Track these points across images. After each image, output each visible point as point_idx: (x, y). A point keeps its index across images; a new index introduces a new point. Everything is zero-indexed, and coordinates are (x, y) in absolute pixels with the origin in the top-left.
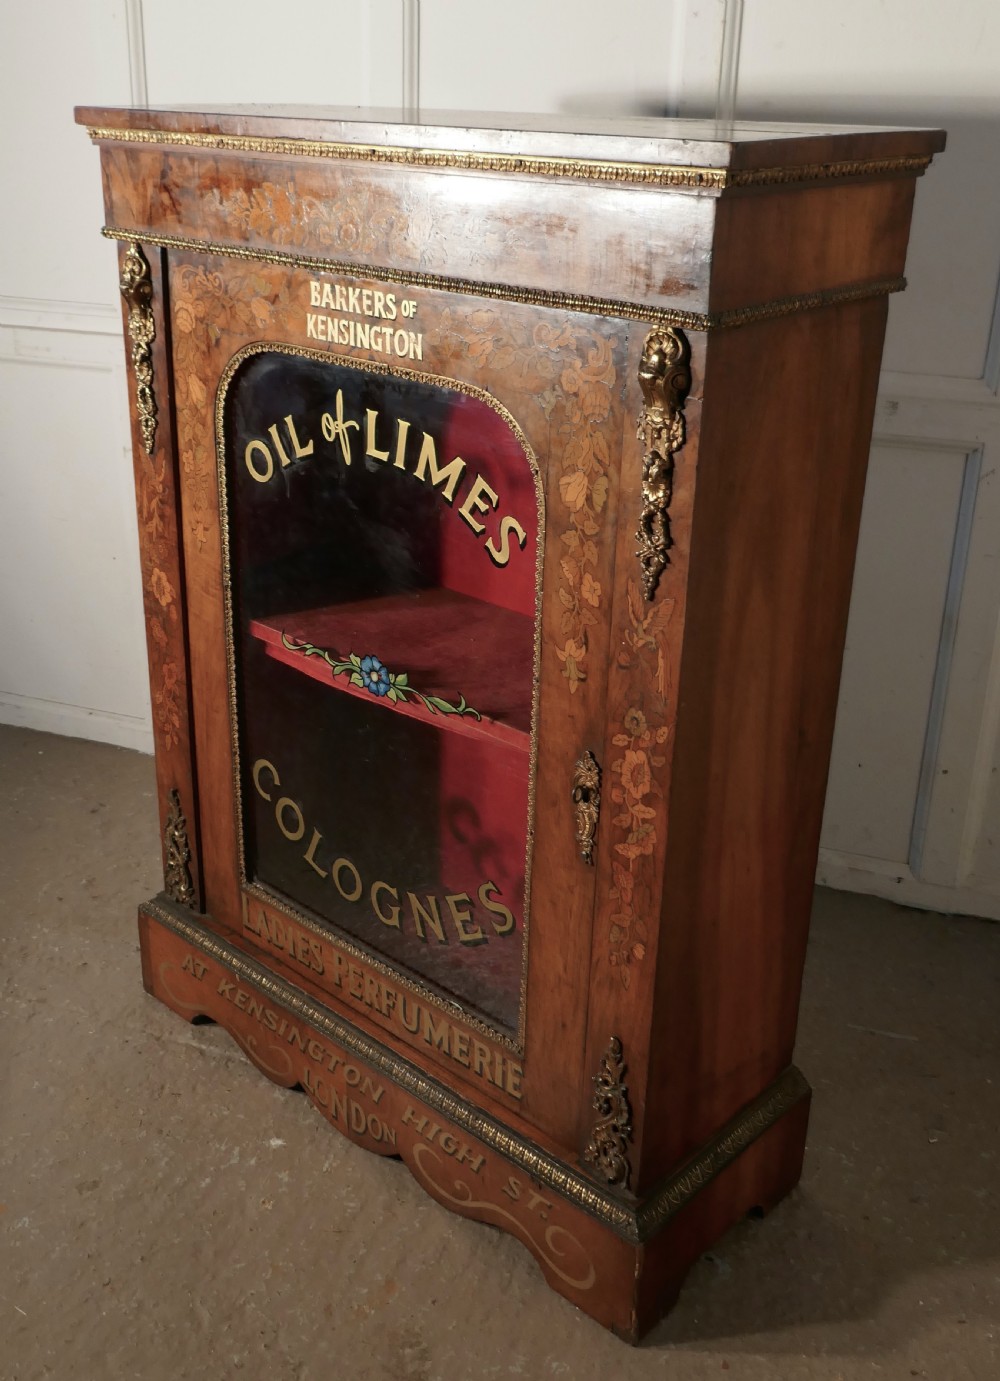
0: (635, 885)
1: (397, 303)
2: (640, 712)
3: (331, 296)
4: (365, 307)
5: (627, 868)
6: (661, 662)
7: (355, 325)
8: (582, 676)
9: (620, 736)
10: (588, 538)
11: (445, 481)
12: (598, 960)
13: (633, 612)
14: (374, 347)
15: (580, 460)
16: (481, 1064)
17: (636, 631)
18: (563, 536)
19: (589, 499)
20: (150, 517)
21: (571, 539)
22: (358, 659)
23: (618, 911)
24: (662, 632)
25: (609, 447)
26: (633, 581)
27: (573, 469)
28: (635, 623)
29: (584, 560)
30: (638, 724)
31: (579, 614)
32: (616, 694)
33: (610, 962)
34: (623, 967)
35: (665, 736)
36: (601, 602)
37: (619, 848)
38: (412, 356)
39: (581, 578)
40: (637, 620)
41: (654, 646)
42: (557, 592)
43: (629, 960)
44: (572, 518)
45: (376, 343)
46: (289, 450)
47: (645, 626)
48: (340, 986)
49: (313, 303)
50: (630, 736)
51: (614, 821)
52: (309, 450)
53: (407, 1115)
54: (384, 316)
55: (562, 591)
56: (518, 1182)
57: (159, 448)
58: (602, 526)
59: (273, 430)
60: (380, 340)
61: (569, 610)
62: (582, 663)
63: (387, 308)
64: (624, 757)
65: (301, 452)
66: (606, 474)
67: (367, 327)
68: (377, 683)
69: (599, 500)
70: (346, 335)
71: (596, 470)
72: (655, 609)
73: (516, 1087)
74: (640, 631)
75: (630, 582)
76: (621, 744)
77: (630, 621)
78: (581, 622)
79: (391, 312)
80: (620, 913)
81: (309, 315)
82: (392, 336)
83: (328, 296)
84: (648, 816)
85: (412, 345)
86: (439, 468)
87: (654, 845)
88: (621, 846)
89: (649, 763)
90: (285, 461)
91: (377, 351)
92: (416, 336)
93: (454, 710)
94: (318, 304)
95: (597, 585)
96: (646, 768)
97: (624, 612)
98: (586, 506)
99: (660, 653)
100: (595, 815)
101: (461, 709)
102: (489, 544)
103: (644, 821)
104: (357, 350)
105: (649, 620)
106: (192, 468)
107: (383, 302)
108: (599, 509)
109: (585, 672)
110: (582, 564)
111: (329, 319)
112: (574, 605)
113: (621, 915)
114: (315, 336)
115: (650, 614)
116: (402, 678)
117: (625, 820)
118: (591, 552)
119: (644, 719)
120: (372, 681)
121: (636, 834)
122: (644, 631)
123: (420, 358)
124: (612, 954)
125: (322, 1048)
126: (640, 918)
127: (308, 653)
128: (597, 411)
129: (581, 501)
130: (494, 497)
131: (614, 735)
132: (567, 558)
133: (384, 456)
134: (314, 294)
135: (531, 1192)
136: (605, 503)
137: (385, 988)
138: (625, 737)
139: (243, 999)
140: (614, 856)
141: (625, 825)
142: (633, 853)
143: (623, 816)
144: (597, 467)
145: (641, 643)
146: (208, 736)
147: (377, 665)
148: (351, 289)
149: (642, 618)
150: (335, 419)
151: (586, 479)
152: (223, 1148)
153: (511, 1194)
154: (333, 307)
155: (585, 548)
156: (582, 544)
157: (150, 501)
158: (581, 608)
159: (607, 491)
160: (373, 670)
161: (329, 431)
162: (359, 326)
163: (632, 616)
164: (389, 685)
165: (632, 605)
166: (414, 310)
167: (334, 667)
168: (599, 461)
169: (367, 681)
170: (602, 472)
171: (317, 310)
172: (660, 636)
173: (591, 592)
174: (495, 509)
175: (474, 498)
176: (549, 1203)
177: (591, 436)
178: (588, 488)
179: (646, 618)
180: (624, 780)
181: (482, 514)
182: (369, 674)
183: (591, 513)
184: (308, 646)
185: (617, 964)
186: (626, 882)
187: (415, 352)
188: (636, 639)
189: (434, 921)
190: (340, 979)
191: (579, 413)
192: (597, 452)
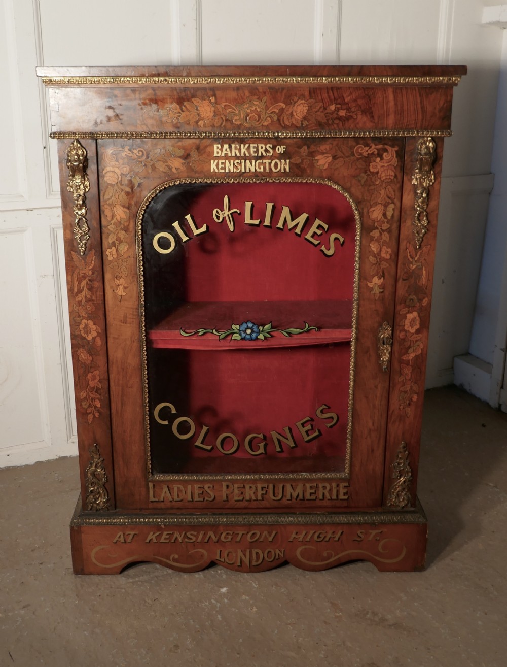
0: (412, 370)
1: (274, 148)
2: (414, 296)
3: (228, 150)
4: (252, 152)
5: (408, 365)
6: (424, 272)
7: (245, 162)
8: (382, 290)
9: (404, 309)
10: (384, 231)
11: (296, 226)
12: (393, 412)
13: (410, 255)
14: (258, 170)
15: (380, 199)
16: (324, 494)
17: (412, 263)
18: (371, 234)
19: (384, 215)
20: (80, 291)
21: (375, 234)
22: (238, 327)
23: (404, 384)
24: (425, 259)
25: (394, 191)
26: (410, 243)
27: (376, 204)
28: (411, 260)
29: (382, 241)
30: (413, 301)
31: (379, 264)
32: (401, 292)
33: (399, 409)
34: (406, 408)
35: (427, 302)
36: (391, 256)
37: (404, 358)
38: (283, 170)
39: (381, 249)
40: (412, 258)
41: (420, 266)
42: (368, 258)
43: (409, 404)
44: (376, 224)
45: (260, 168)
46: (188, 232)
47: (416, 259)
48: (227, 501)
49: (215, 154)
50: (409, 307)
51: (401, 347)
52: (203, 229)
53: (294, 535)
54: (264, 154)
55: (371, 257)
56: (363, 531)
57: (90, 250)
58: (391, 225)
59: (176, 225)
60: (262, 167)
61: (374, 264)
62: (382, 285)
63: (266, 151)
64: (406, 318)
65: (196, 232)
66: (393, 203)
67: (253, 162)
68: (250, 334)
69: (389, 214)
70: (239, 167)
71: (388, 201)
72: (421, 251)
73: (345, 494)
74: (414, 262)
75: (408, 244)
76: (404, 313)
77: (409, 260)
78: (380, 268)
79: (270, 152)
80: (405, 385)
81: (212, 161)
82: (270, 164)
83: (226, 150)
84: (419, 338)
85: (283, 166)
86: (292, 220)
87: (421, 349)
88: (405, 356)
89: (419, 316)
90: (185, 238)
91: (260, 172)
92: (286, 162)
93: (302, 331)
94: (219, 155)
95: (389, 250)
96: (418, 318)
97: (406, 257)
98: (383, 218)
99: (424, 268)
100: (390, 349)
101: (306, 329)
102: (323, 248)
103: (417, 341)
104: (246, 174)
105: (418, 256)
106: (115, 257)
107: (264, 148)
108: (389, 218)
109: (383, 288)
110: (381, 243)
111: (227, 162)
112: (377, 262)
113: (406, 386)
114: (216, 171)
115: (419, 254)
116: (267, 327)
117: (407, 344)
118: (386, 237)
119: (416, 298)
120: (247, 334)
121: (412, 348)
122: (416, 261)
123: (288, 170)
124: (400, 405)
125: (231, 533)
126: (415, 383)
127: (200, 334)
128: (388, 177)
129: (380, 216)
130: (326, 227)
131: (400, 310)
132: (373, 242)
133: (257, 222)
134: (216, 150)
135: (371, 531)
136: (393, 215)
137: (259, 486)
138: (407, 309)
139: (168, 536)
140: (401, 362)
141: (407, 346)
142: (411, 356)
143: (405, 343)
144: (388, 200)
145: (414, 267)
146: (122, 404)
147: (250, 325)
148: (242, 145)
149: (414, 256)
150: (222, 210)
151: (383, 206)
152: (207, 604)
153: (359, 539)
154: (230, 155)
155: (383, 236)
156: (381, 234)
157: (79, 282)
158: (381, 262)
159: (394, 210)
160: (248, 328)
161: (218, 218)
162: (248, 162)
163: (409, 257)
164: (259, 333)
165: (409, 253)
166: (285, 150)
167: (220, 336)
168: (389, 198)
169: (243, 335)
170: (391, 201)
171: (218, 158)
172: (424, 262)
173: (386, 253)
174: (326, 232)
175: (314, 229)
176: (380, 531)
177: (385, 188)
178: (384, 210)
179: (416, 256)
180: (406, 328)
181: (319, 236)
182: (245, 332)
183: (386, 220)
184: (200, 331)
185: (403, 408)
186: (407, 371)
187: (285, 169)
188: (411, 266)
189: (287, 439)
190: (227, 497)
191: (379, 180)
192: (388, 193)
